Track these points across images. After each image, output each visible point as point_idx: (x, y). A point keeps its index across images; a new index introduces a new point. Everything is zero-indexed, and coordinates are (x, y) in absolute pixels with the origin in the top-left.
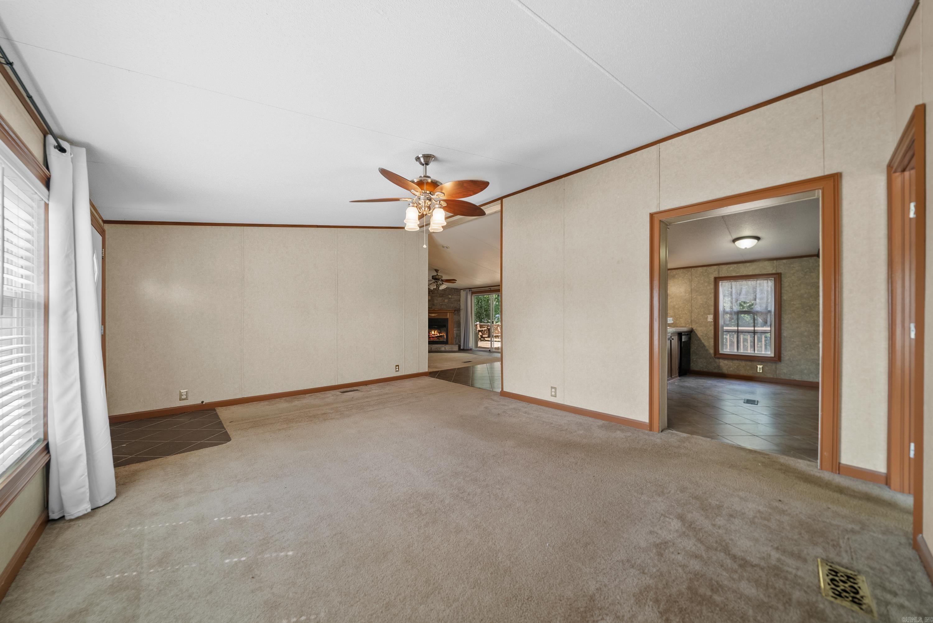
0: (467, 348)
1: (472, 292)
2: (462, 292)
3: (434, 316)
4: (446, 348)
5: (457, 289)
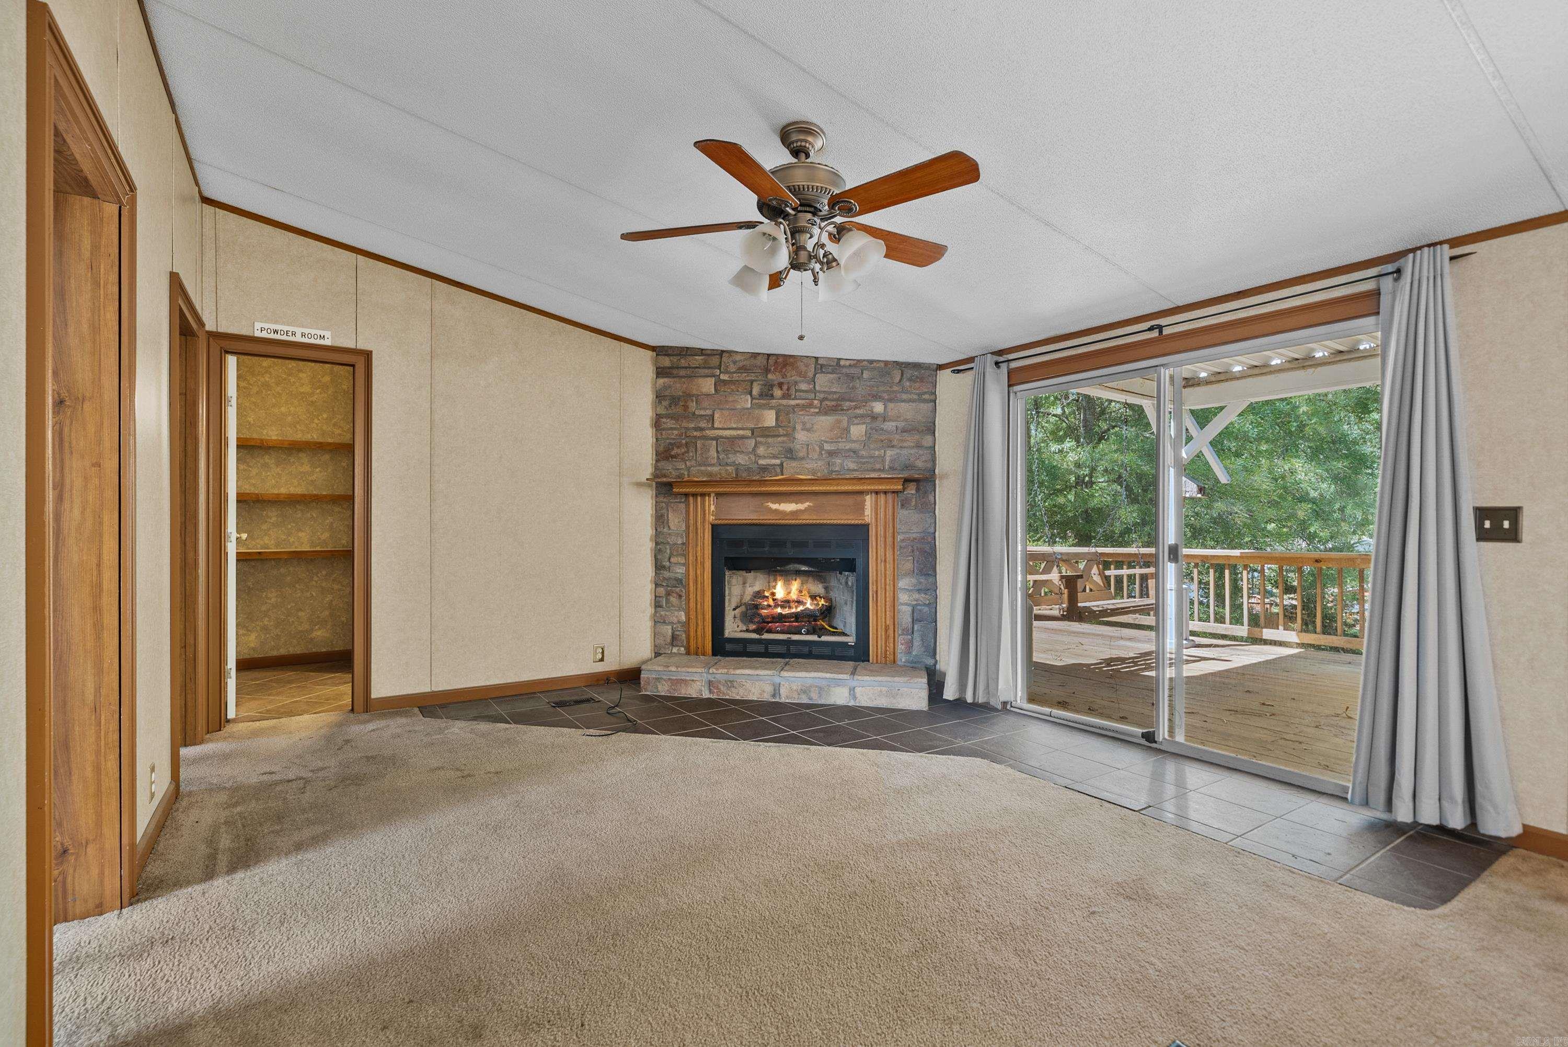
0: (981, 700)
1: (1010, 373)
2: (946, 381)
3: (794, 513)
4: (858, 690)
5: (916, 366)
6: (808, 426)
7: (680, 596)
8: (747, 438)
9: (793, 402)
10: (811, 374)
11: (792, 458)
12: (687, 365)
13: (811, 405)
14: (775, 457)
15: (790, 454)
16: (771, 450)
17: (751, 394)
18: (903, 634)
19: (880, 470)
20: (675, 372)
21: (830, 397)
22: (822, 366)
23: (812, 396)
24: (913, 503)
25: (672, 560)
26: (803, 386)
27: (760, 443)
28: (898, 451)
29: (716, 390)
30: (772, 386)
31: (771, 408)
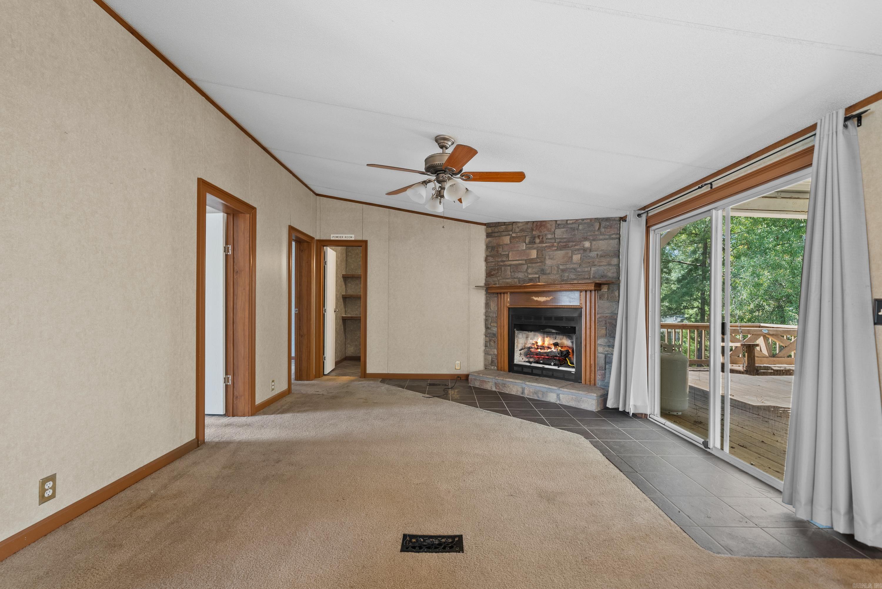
1: (647, 219)
2: (624, 226)
4: (561, 396)
5: (607, 219)
6: (551, 257)
7: (495, 342)
8: (523, 264)
9: (544, 245)
10: (553, 230)
11: (543, 274)
12: (498, 231)
13: (553, 246)
14: (536, 274)
15: (543, 272)
16: (534, 270)
17: (525, 242)
18: (600, 370)
19: (587, 279)
20: (493, 234)
21: (562, 241)
22: (559, 225)
23: (554, 241)
24: (606, 296)
25: (491, 324)
27: (530, 267)
28: (598, 268)
29: (510, 242)
30: (535, 238)
31: (535, 249)
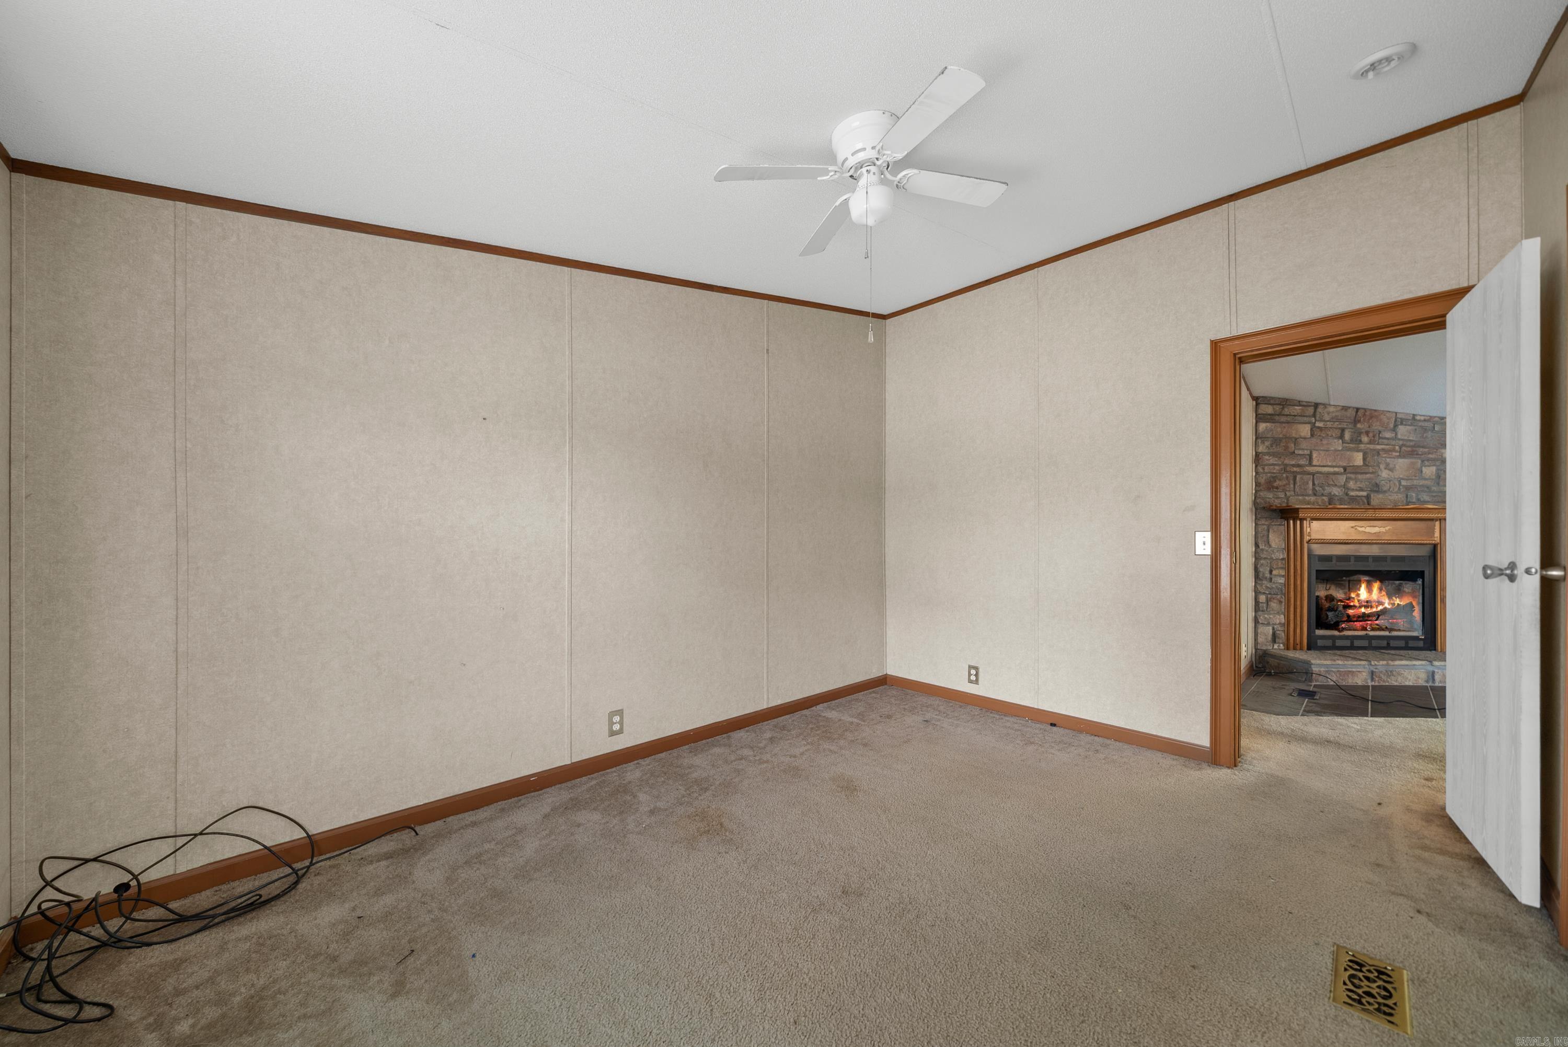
3: (1377, 535)
6: (1391, 466)
7: (1281, 602)
8: (1341, 474)
9: (1379, 447)
10: (1392, 426)
11: (1377, 492)
12: (1288, 413)
13: (1394, 450)
14: (1361, 490)
15: (1376, 488)
16: (1359, 484)
17: (1341, 437)
20: (1277, 418)
21: (1408, 444)
22: (1402, 420)
23: (1394, 442)
25: (1274, 572)
26: (1388, 435)
27: (1350, 478)
29: (1312, 435)
30: (1360, 433)
31: (1358, 451)
